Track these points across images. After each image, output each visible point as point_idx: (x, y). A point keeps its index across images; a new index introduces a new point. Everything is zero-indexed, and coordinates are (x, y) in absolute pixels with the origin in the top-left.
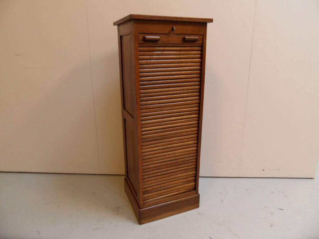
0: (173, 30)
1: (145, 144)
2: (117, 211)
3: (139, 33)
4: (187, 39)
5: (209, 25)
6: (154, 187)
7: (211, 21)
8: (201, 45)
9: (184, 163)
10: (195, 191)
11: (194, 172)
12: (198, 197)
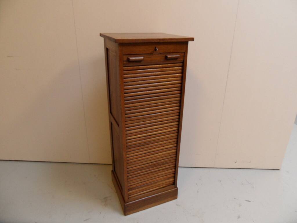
0: (155, 50)
1: (129, 150)
2: (105, 201)
3: (124, 55)
4: (169, 57)
5: (190, 43)
6: (138, 185)
7: (192, 39)
8: (182, 61)
9: (164, 163)
10: (173, 186)
11: (173, 170)
12: (177, 190)
